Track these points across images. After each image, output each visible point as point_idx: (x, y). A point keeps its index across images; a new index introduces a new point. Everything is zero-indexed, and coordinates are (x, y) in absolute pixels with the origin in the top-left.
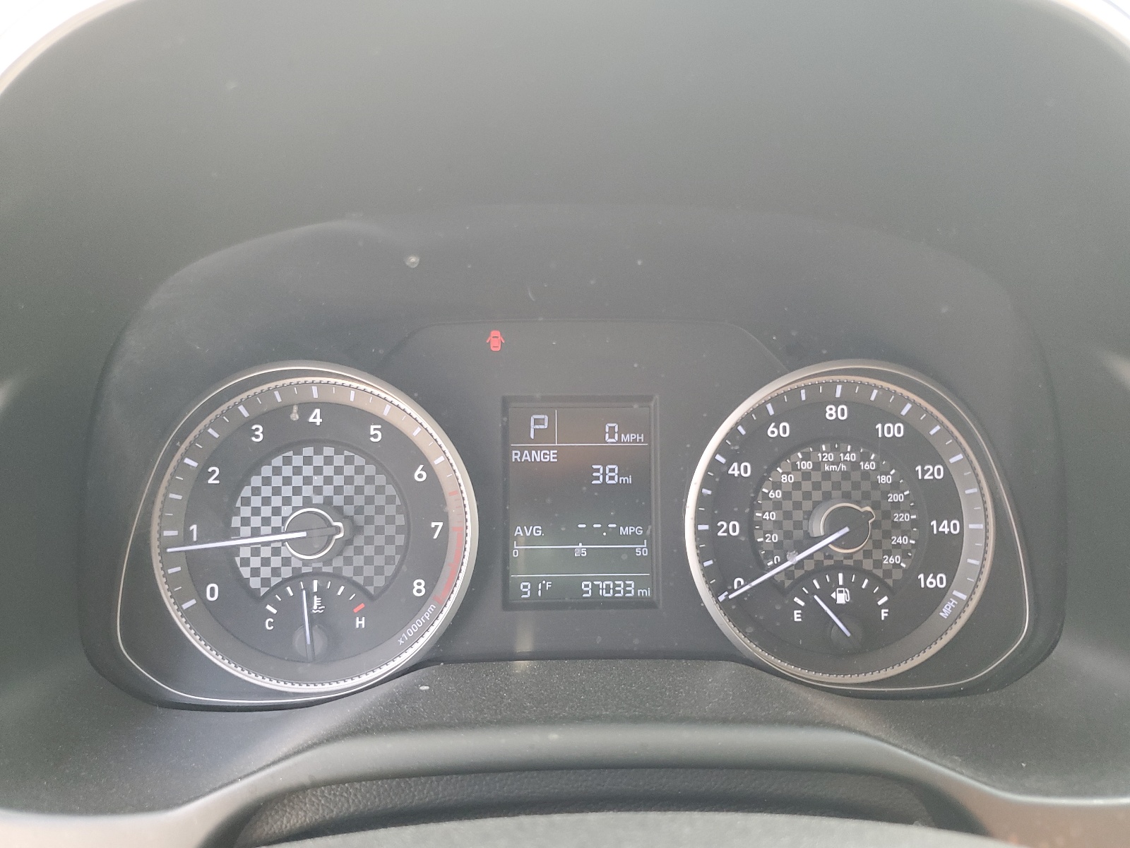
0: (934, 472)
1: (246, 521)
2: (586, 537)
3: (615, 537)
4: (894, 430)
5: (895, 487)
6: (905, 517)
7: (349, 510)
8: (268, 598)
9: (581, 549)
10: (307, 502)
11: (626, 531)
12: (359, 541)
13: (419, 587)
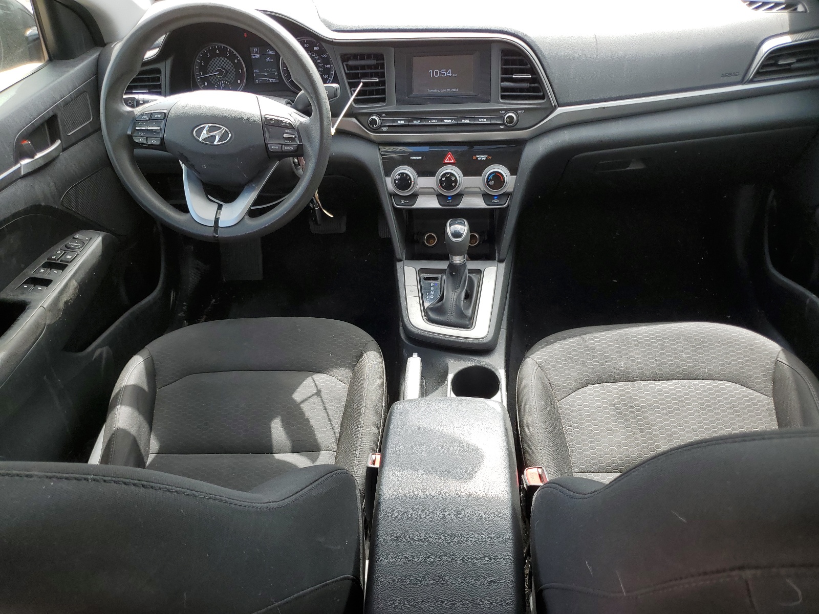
0: (325, 56)
1: (209, 71)
2: (267, 71)
3: (271, 71)
4: (317, 48)
5: (319, 59)
6: (321, 65)
7: (226, 68)
8: (215, 84)
9: (266, 74)
10: (219, 67)
11: (273, 70)
12: (228, 74)
13: (239, 82)
